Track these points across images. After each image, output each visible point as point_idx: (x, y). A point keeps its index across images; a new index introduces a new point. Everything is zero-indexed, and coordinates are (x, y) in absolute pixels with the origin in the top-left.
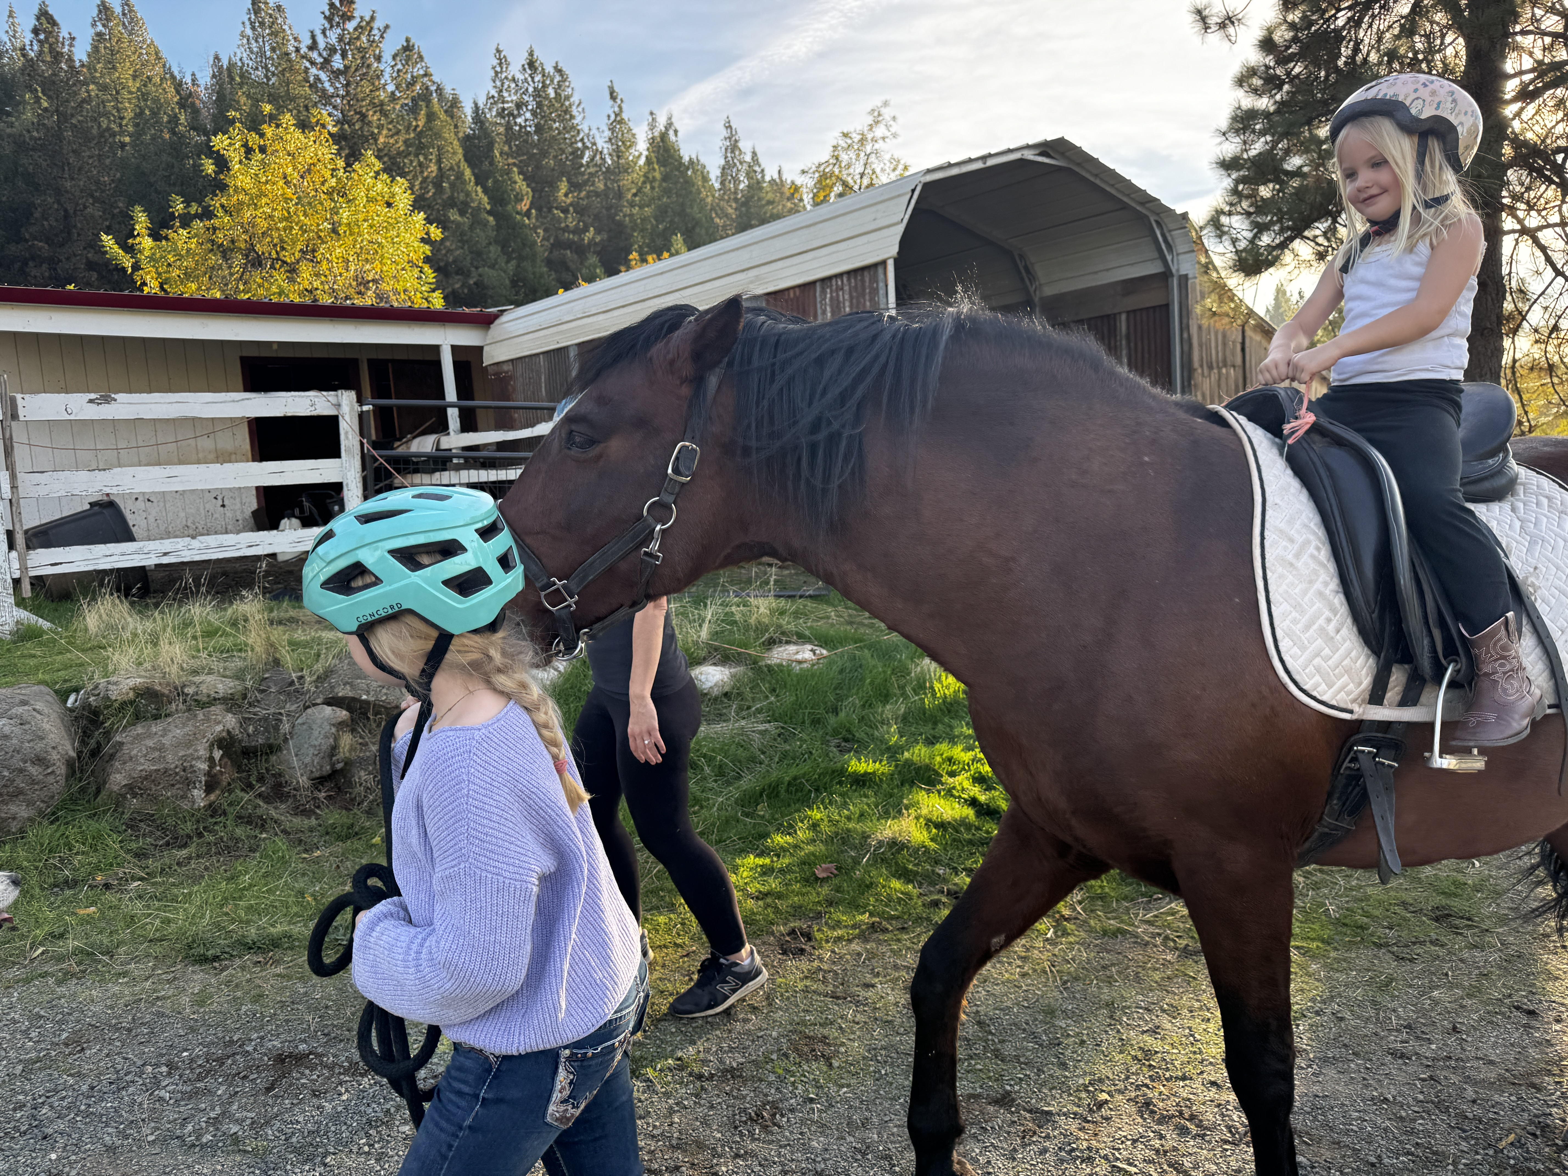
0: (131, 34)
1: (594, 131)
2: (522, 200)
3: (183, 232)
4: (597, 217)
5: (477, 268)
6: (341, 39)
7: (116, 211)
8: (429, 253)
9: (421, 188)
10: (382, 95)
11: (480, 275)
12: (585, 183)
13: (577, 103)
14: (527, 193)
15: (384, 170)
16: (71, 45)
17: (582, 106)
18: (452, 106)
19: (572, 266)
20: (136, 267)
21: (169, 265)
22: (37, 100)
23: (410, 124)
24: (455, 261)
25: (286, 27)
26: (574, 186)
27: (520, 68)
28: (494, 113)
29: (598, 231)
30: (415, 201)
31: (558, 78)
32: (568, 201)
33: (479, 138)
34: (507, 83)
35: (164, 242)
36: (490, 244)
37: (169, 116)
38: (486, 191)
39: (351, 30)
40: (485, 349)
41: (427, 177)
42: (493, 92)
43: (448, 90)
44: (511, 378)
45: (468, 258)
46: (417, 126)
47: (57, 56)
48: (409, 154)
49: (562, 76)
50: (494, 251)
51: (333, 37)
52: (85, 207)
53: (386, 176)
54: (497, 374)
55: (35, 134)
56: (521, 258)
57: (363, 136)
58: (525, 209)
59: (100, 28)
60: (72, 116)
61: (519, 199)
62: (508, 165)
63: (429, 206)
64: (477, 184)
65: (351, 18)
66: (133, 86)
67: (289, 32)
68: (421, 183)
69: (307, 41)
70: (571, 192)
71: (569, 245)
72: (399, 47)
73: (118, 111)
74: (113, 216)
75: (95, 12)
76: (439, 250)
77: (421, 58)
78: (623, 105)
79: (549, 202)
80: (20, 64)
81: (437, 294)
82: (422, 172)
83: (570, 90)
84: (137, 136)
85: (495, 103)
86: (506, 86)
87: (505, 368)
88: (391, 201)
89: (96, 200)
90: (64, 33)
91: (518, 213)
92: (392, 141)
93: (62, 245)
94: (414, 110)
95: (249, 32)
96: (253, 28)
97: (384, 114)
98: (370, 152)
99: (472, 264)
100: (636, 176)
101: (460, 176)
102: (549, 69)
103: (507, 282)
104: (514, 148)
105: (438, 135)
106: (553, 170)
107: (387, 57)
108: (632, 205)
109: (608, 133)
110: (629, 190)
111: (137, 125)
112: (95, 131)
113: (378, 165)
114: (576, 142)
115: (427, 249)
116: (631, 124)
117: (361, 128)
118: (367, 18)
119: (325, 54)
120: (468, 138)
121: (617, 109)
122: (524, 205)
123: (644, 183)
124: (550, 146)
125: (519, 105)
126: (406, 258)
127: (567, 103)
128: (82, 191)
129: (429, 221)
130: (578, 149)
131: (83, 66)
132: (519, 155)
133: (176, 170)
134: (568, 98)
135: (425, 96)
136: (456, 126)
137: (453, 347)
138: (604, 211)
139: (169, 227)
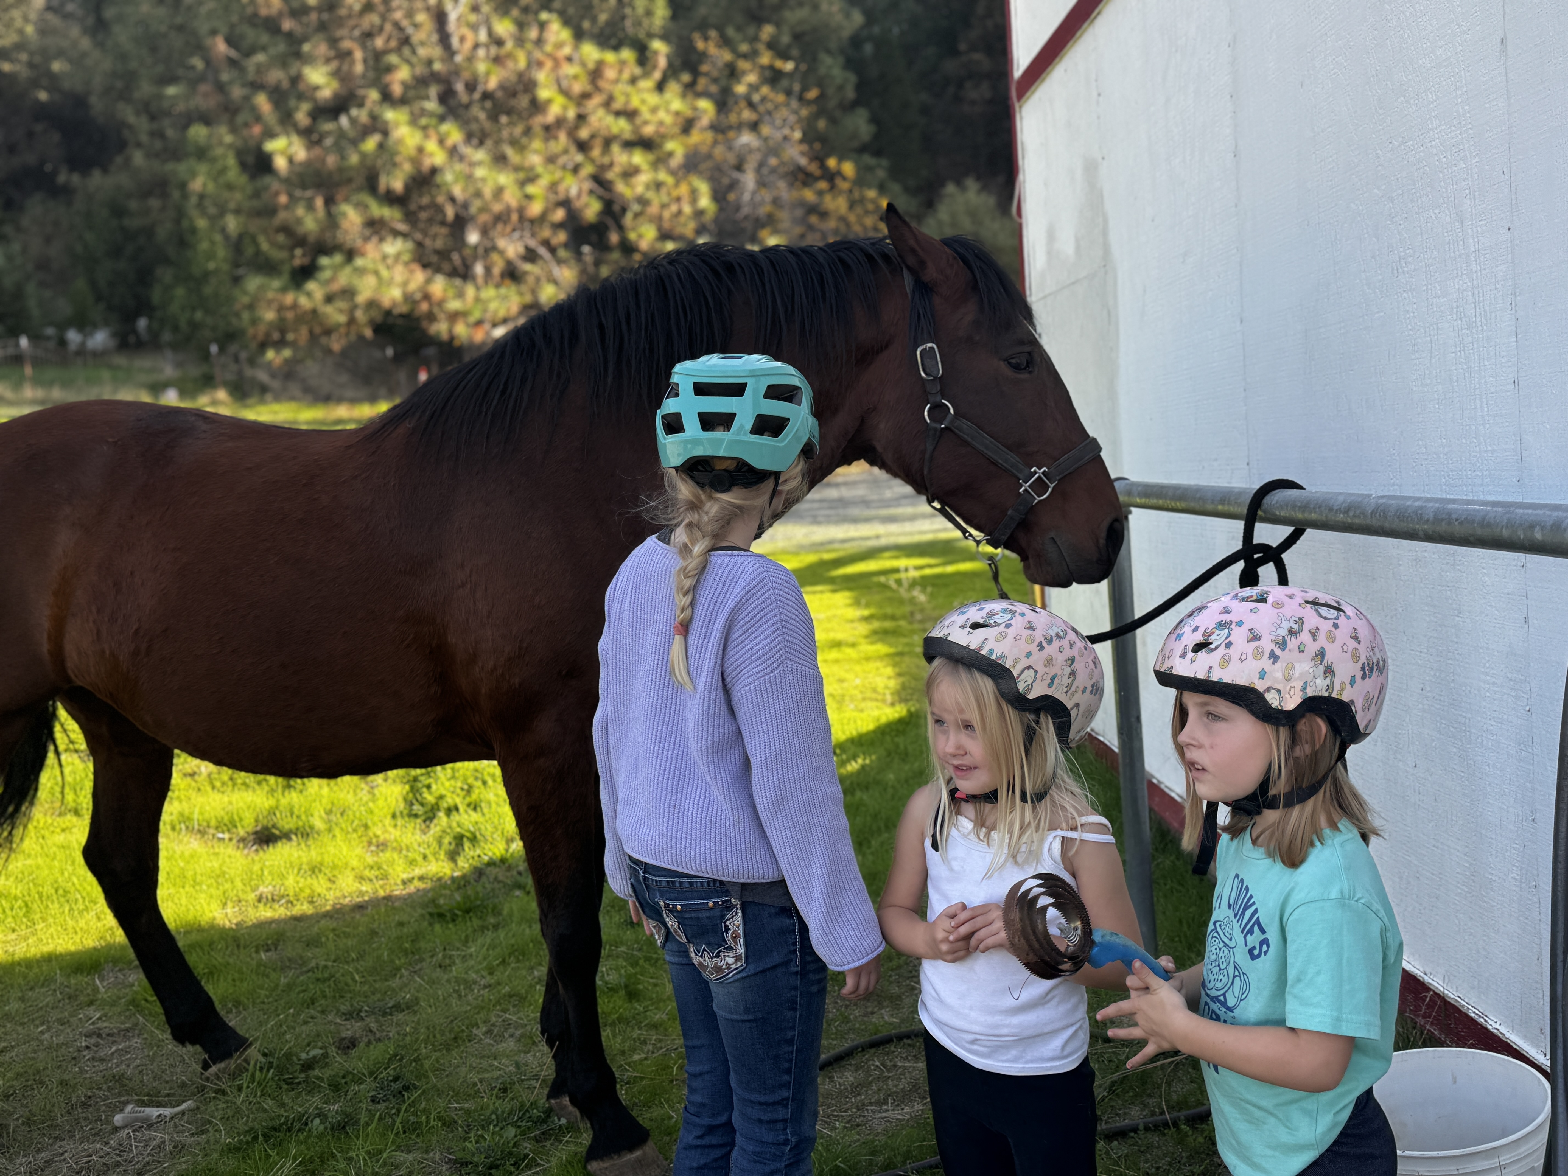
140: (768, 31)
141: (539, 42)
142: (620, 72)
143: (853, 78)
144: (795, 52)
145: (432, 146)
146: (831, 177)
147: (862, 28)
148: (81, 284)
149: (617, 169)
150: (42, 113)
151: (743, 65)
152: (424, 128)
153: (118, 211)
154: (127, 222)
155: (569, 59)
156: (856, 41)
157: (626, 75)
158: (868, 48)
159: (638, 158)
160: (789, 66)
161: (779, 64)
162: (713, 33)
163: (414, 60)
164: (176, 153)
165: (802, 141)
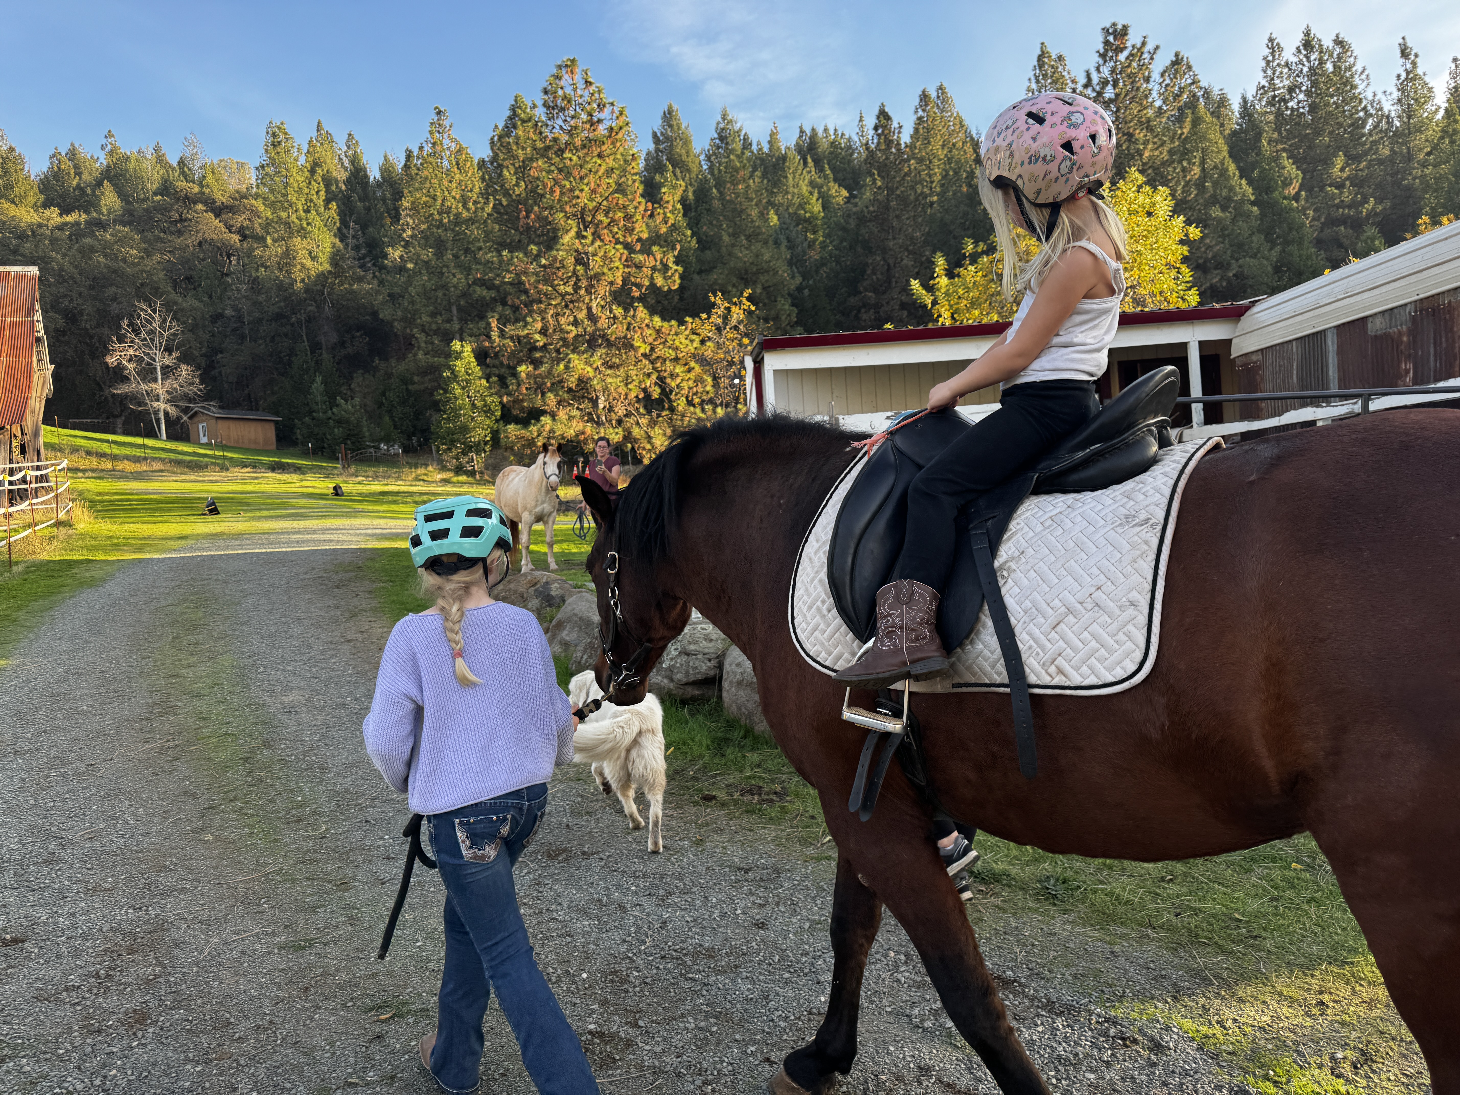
0: (942, 112)
1: (1380, 96)
2: (1291, 184)
3: (972, 268)
4: (1379, 186)
5: (1237, 260)
6: (1113, 71)
7: (924, 259)
8: (1186, 253)
9: (1183, 192)
10: (1150, 112)
11: (1240, 267)
12: (1366, 153)
13: (1360, 70)
14: (1297, 175)
15: (1146, 183)
16: (899, 132)
17: (1366, 73)
18: (1219, 107)
19: (1346, 242)
20: (935, 303)
21: (959, 297)
22: (874, 180)
23: (1175, 133)
24: (1214, 257)
25: (1065, 74)
26: (1352, 158)
27: (1294, 50)
28: (1264, 103)
29: (1379, 200)
30: (1176, 205)
31: (1338, 50)
32: (1345, 175)
33: (1246, 132)
34: (1279, 70)
35: (956, 279)
36: (1253, 233)
37: (967, 172)
38: (1250, 183)
39: (1123, 60)
40: (1234, 341)
41: (1190, 180)
42: (1264, 82)
43: (1216, 91)
44: (1259, 367)
45: (1229, 252)
46: (1182, 133)
47: (889, 143)
48: (1173, 162)
49: (1343, 47)
50: (1257, 239)
51: (1106, 71)
52: (902, 260)
53: (1148, 188)
54: (1245, 365)
55: (871, 209)
56: (1287, 243)
57: (1129, 154)
58: (1293, 192)
59: (921, 113)
60: (897, 188)
61: (1287, 183)
62: (1277, 151)
63: (1190, 208)
64: (1241, 178)
65: (1122, 50)
66: (942, 154)
67: (1067, 77)
68: (1184, 187)
69: (1082, 80)
70: (1348, 165)
71: (1343, 221)
72: (1168, 63)
73: (930, 177)
74: (922, 263)
75: (918, 100)
76: (1198, 248)
77: (1189, 68)
78: (1418, 60)
79: (1322, 181)
80: (864, 156)
81: (1194, 291)
82: (1185, 176)
83: (1352, 60)
84: (942, 195)
85: (1266, 92)
86: (1277, 73)
87: (1254, 358)
88: (1152, 210)
89: (910, 252)
90: (895, 125)
91: (1285, 198)
92: (1156, 153)
93: (884, 293)
94: (1180, 119)
95: (1034, 86)
96: (1038, 82)
97: (1150, 129)
98: (1133, 169)
99: (1232, 257)
100: (1432, 133)
101: (1224, 172)
102: (1328, 43)
103: (1270, 268)
104: (1284, 133)
105: (1203, 138)
106: (1329, 146)
107: (1156, 76)
108: (1424, 165)
109: (1396, 94)
110: (1421, 150)
111: (942, 185)
112: (912, 198)
113: (1141, 179)
114: (1357, 112)
115: (1185, 250)
116: (1427, 79)
117: (1128, 148)
118: (1138, 46)
119: (1098, 88)
120: (1234, 133)
121: (1409, 66)
122: (1293, 190)
123: (1442, 138)
124: (1326, 123)
125: (1291, 90)
126: (1164, 262)
127: (1348, 74)
128: (901, 247)
129: (1188, 222)
130: (1360, 118)
131: (906, 146)
132: (1289, 139)
133: (970, 216)
134: (1349, 68)
135: (1192, 104)
136: (1222, 125)
137: (1201, 343)
138: (1389, 178)
139: (961, 266)
140: (749, 291)
141: (634, 317)
142: (671, 330)
143: (796, 310)
147: (802, 282)
148: (387, 420)
149: (668, 373)
150: (360, 326)
151: (734, 308)
153: (406, 381)
155: (648, 325)
157: (673, 332)
164: (445, 354)
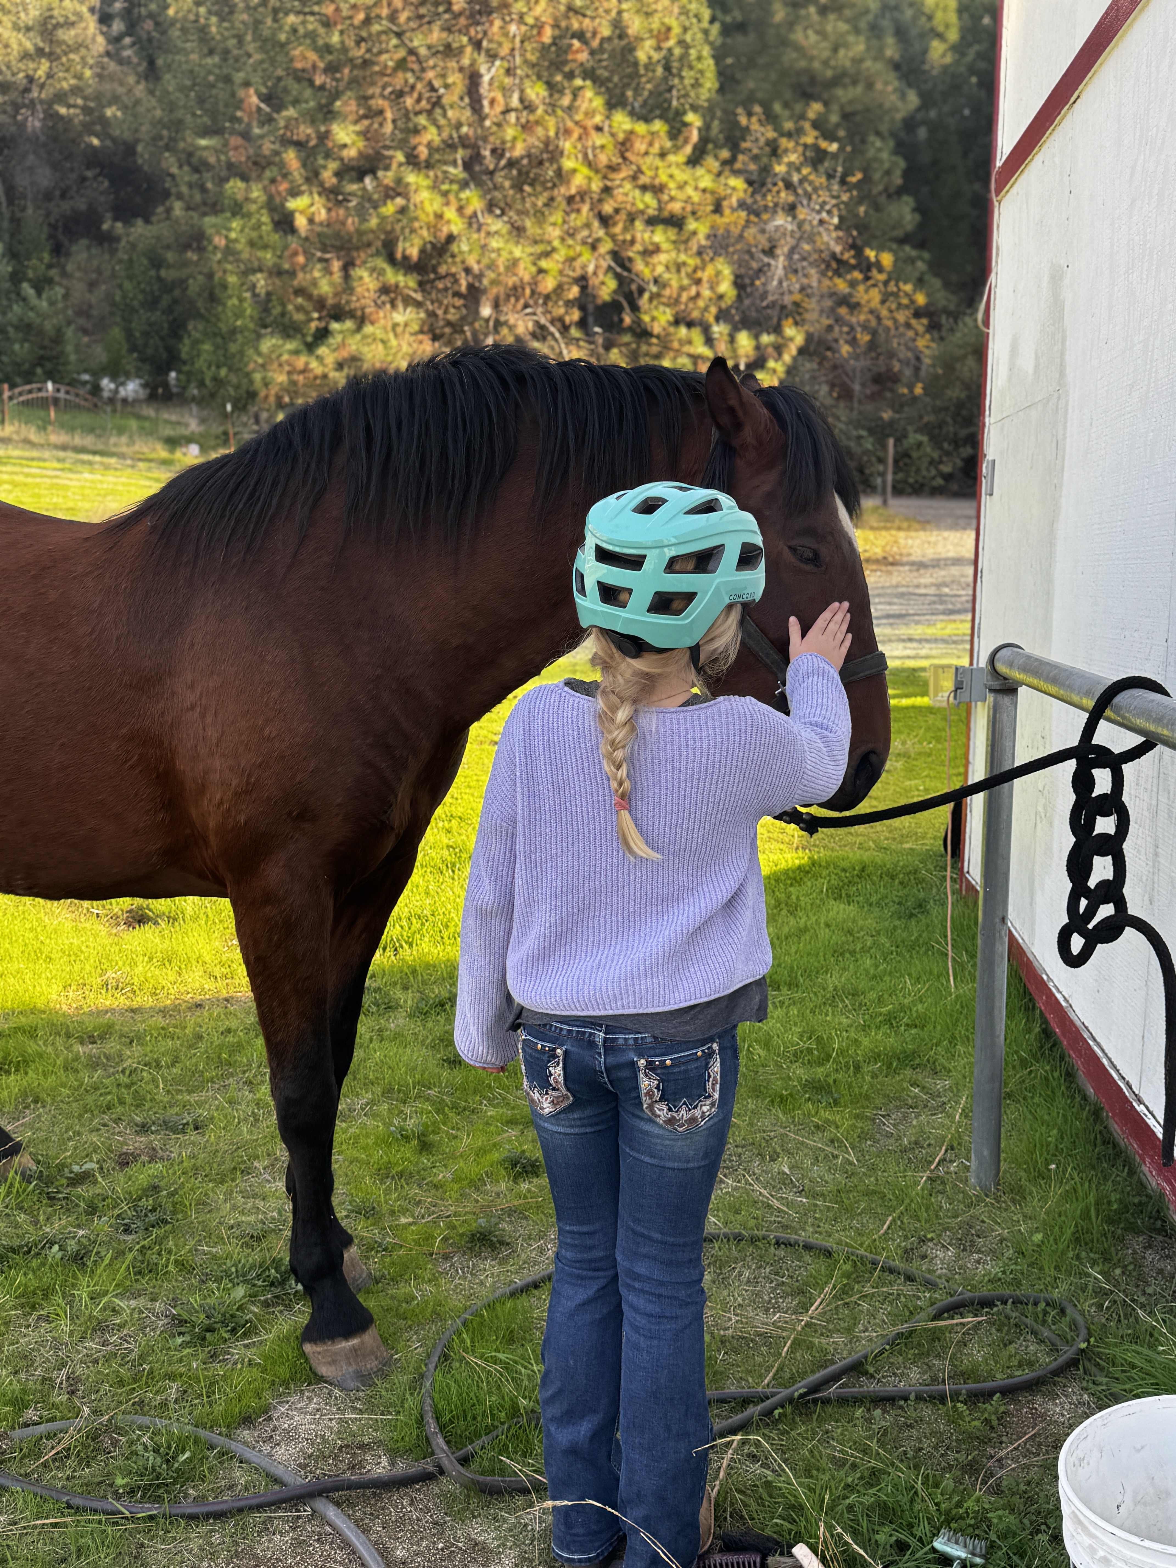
140: (815, 108)
141: (570, 109)
142: (651, 144)
143: (902, 164)
144: (842, 133)
145: (450, 213)
146: (866, 267)
147: (918, 109)
148: (116, 332)
149: (638, 247)
150: (94, 159)
151: (784, 143)
152: (445, 194)
153: (157, 262)
154: (163, 273)
155: (599, 129)
156: (910, 124)
157: (656, 149)
158: (922, 133)
159: (659, 236)
160: (834, 147)
161: (823, 144)
162: (757, 109)
163: (442, 122)
164: (214, 207)
165: (838, 228)
